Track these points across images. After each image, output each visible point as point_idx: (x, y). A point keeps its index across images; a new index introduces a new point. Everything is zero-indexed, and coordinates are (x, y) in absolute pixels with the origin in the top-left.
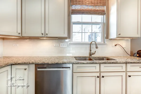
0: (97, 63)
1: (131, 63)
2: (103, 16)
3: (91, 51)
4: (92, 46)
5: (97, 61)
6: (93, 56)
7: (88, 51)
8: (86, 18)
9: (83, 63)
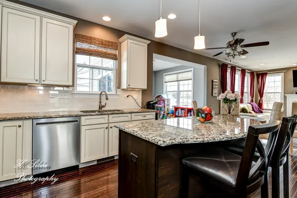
0: (105, 114)
1: (135, 113)
2: (115, 61)
3: (100, 102)
4: (102, 97)
5: (106, 113)
6: (103, 109)
7: (98, 104)
8: (95, 61)
9: (92, 115)
